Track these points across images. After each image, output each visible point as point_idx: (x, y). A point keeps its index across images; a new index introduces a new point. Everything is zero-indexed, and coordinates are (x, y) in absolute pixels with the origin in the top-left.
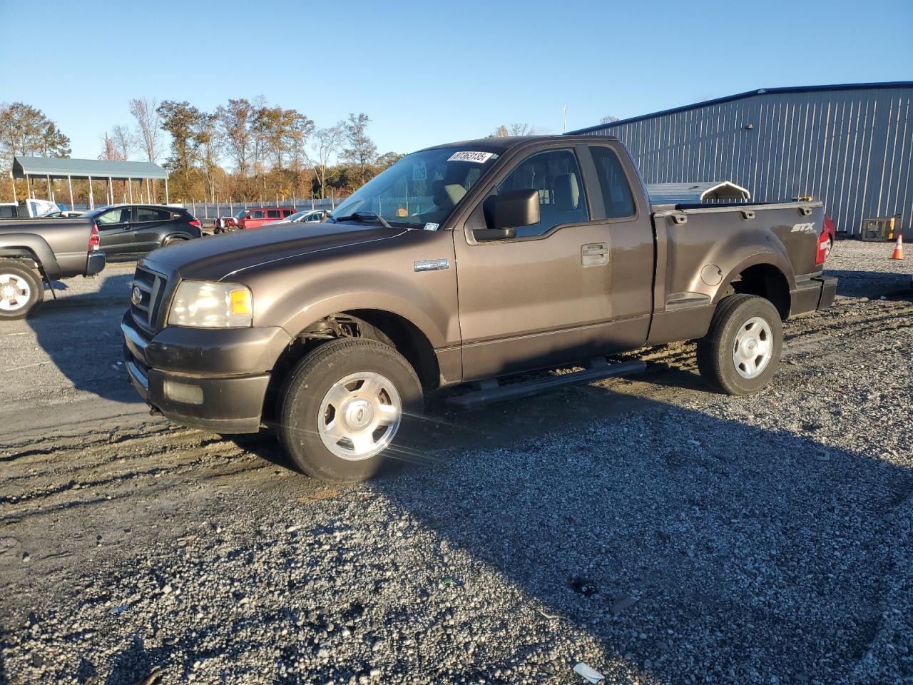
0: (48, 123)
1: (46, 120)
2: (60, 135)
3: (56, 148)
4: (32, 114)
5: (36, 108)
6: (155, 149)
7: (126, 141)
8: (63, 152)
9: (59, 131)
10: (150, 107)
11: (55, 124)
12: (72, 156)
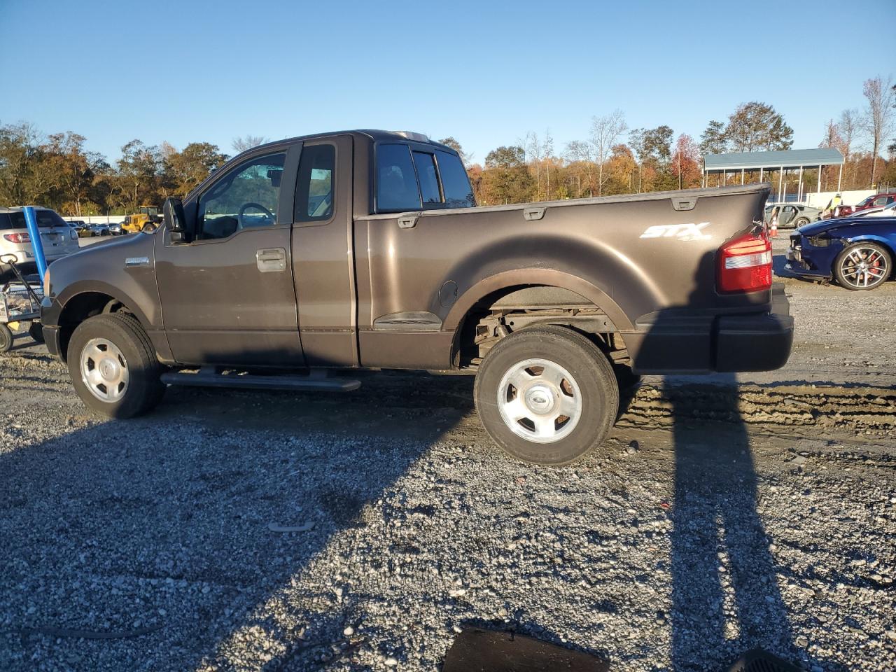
0: (776, 118)
1: (776, 115)
2: (786, 128)
3: (780, 141)
4: (764, 111)
5: (767, 104)
6: (883, 131)
7: (852, 126)
8: (785, 145)
9: (785, 124)
10: (884, 86)
11: (783, 118)
12: (793, 147)
